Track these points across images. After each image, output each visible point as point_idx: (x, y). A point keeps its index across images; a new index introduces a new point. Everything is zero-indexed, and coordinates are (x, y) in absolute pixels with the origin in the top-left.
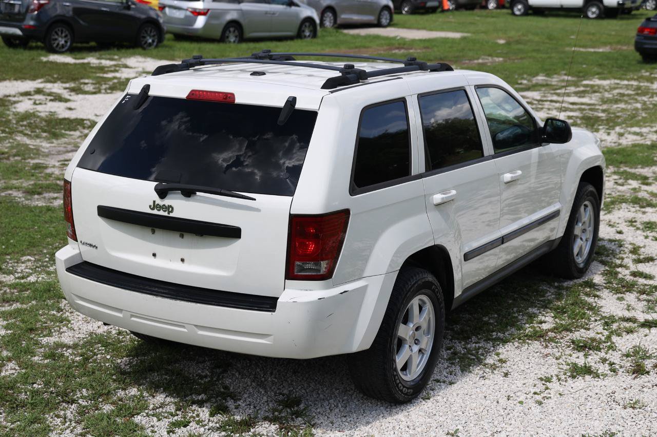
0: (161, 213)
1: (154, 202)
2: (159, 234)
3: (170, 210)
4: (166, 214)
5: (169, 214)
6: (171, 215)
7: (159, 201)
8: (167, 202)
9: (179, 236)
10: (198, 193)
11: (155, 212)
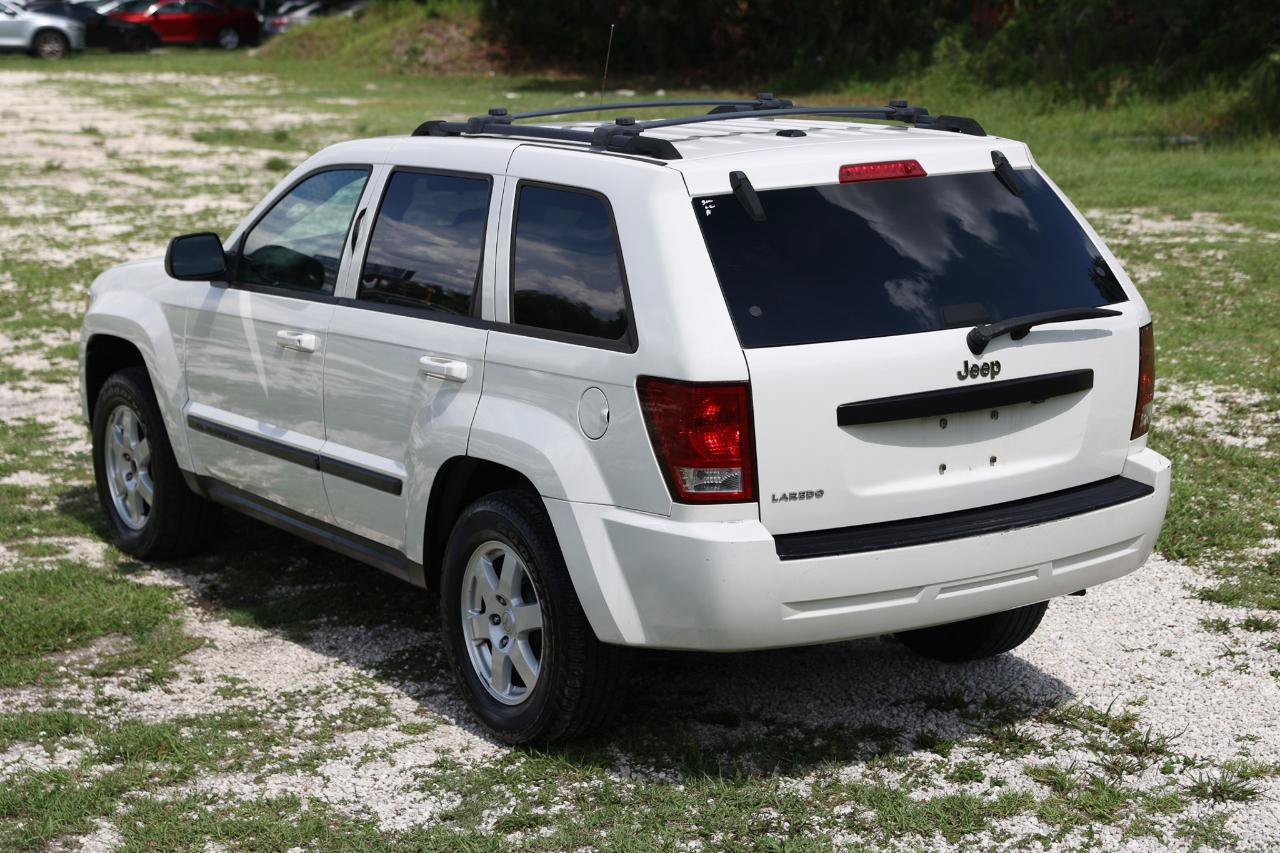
0: (980, 380)
1: (966, 363)
2: (955, 423)
3: (996, 369)
4: (988, 380)
5: (993, 378)
6: (998, 378)
7: (973, 360)
8: (988, 357)
9: (989, 416)
10: (1034, 329)
11: (969, 381)
